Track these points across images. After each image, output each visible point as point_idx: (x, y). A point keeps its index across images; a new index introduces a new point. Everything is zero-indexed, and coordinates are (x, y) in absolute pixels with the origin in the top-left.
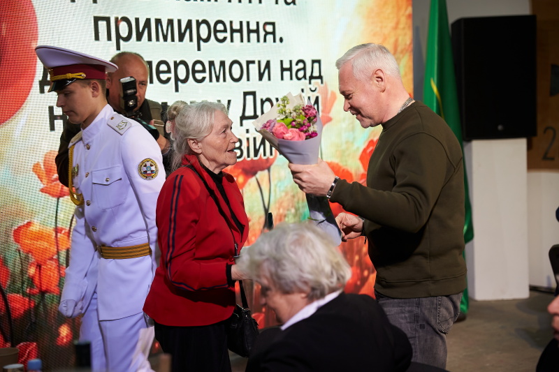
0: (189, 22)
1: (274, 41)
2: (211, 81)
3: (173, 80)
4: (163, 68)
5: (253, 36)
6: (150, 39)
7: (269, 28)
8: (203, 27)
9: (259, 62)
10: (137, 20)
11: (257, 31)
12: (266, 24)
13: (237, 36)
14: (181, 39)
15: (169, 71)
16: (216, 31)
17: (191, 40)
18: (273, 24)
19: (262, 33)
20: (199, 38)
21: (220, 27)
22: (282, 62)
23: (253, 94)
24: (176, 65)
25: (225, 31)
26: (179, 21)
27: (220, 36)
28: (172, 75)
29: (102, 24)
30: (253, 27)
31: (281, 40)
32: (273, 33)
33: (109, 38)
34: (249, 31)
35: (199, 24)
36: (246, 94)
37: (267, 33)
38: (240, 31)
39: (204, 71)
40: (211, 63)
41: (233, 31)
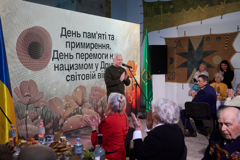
0: (89, 44)
1: (109, 49)
2: (94, 58)
3: (84, 58)
4: (82, 55)
5: (104, 47)
6: (79, 48)
7: (108, 46)
8: (92, 45)
9: (105, 54)
10: (76, 43)
11: (105, 46)
12: (107, 45)
13: (100, 47)
14: (87, 48)
15: (84, 56)
16: (95, 46)
17: (89, 48)
18: (109, 45)
19: (106, 47)
20: (91, 48)
21: (96, 45)
22: (110, 54)
23: (104, 62)
24: (86, 54)
25: (97, 46)
26: (87, 43)
27: (96, 47)
28: (84, 57)
29: (68, 43)
30: (104, 45)
31: (110, 49)
32: (109, 47)
33: (69, 47)
34: (103, 46)
35: (91, 44)
36: (102, 62)
37: (107, 47)
38: (101, 46)
39: (92, 56)
40: (94, 54)
41: (99, 46)
